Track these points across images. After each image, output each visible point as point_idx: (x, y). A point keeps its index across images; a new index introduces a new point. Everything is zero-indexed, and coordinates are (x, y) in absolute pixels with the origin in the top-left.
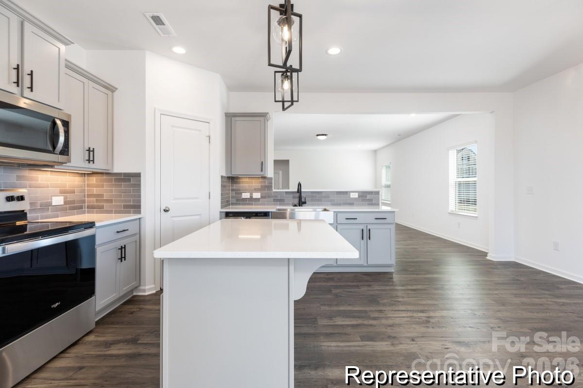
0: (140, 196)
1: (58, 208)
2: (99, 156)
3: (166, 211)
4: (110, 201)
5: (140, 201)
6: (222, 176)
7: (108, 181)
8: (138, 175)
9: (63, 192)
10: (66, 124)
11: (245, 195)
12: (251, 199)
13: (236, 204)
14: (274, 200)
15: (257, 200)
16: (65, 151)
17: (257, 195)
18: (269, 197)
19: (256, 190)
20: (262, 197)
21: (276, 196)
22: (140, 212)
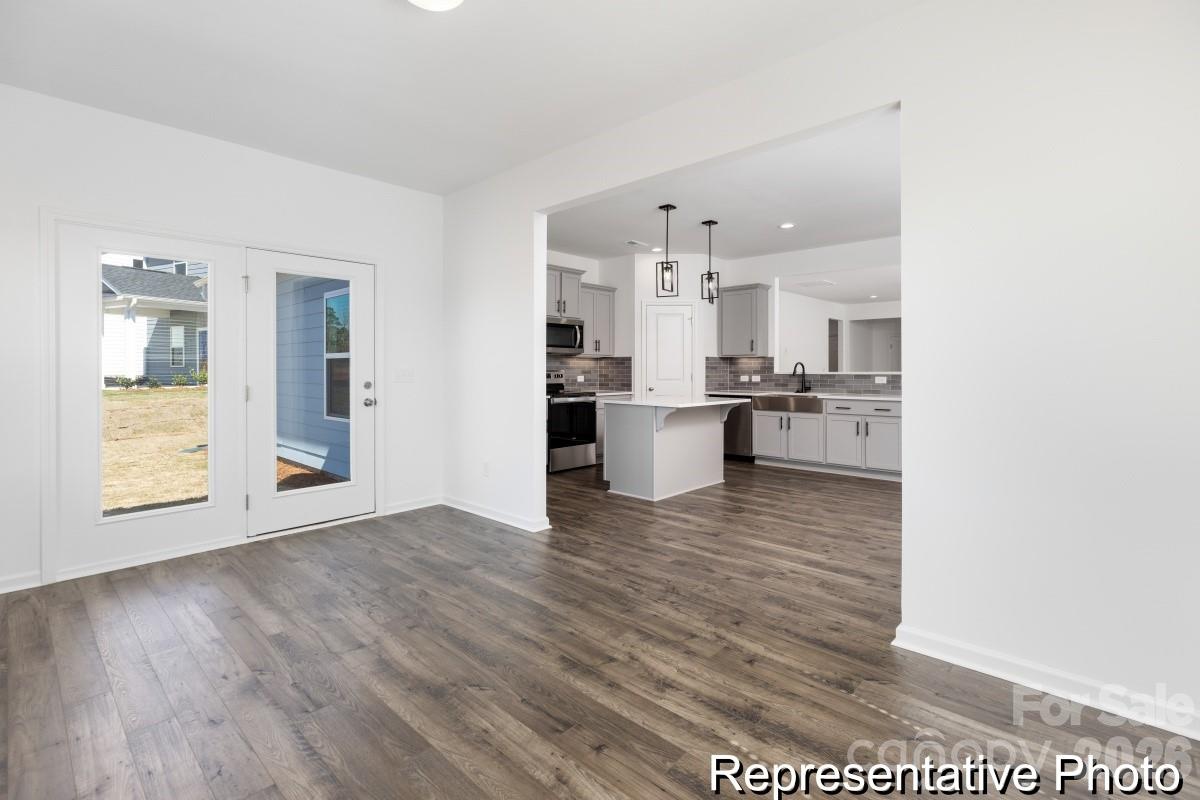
0: (630, 376)
1: (580, 384)
2: (602, 346)
3: (650, 390)
4: (612, 380)
5: (630, 381)
6: (707, 358)
7: (610, 364)
8: (629, 359)
9: (584, 373)
10: (581, 328)
11: (744, 378)
12: (750, 382)
13: (734, 388)
14: (776, 385)
15: (756, 384)
16: (581, 346)
17: (756, 378)
18: (770, 380)
19: (756, 372)
20: (762, 380)
21: (778, 380)
22: (630, 390)
